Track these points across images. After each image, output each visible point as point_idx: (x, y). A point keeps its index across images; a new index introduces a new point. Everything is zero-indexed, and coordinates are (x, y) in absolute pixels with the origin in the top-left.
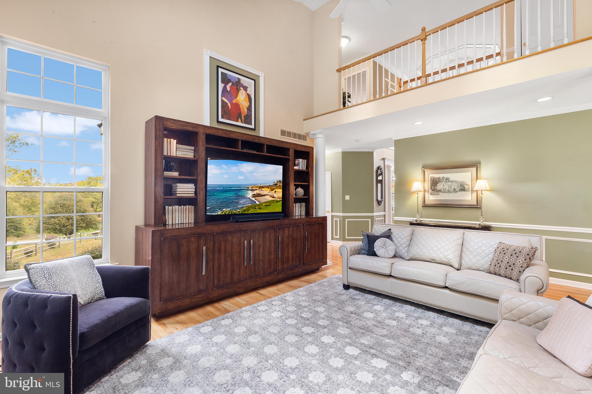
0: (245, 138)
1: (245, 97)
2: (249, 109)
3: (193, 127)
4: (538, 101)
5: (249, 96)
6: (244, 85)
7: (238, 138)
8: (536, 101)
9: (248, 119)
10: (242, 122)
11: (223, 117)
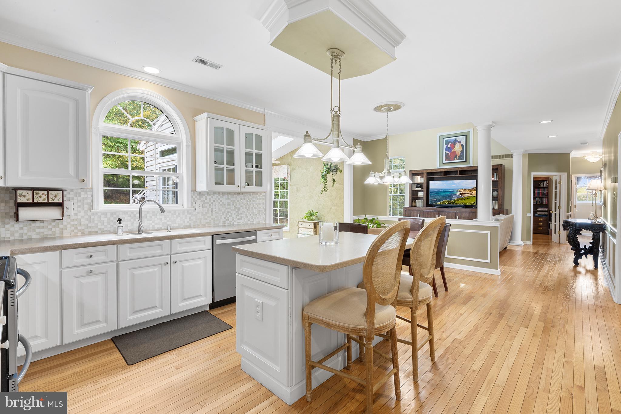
0: (446, 170)
1: (460, 146)
2: (462, 152)
3: (421, 171)
4: (541, 122)
5: (462, 146)
6: (458, 141)
7: (442, 171)
8: (540, 123)
9: (461, 157)
10: (457, 160)
11: (446, 160)
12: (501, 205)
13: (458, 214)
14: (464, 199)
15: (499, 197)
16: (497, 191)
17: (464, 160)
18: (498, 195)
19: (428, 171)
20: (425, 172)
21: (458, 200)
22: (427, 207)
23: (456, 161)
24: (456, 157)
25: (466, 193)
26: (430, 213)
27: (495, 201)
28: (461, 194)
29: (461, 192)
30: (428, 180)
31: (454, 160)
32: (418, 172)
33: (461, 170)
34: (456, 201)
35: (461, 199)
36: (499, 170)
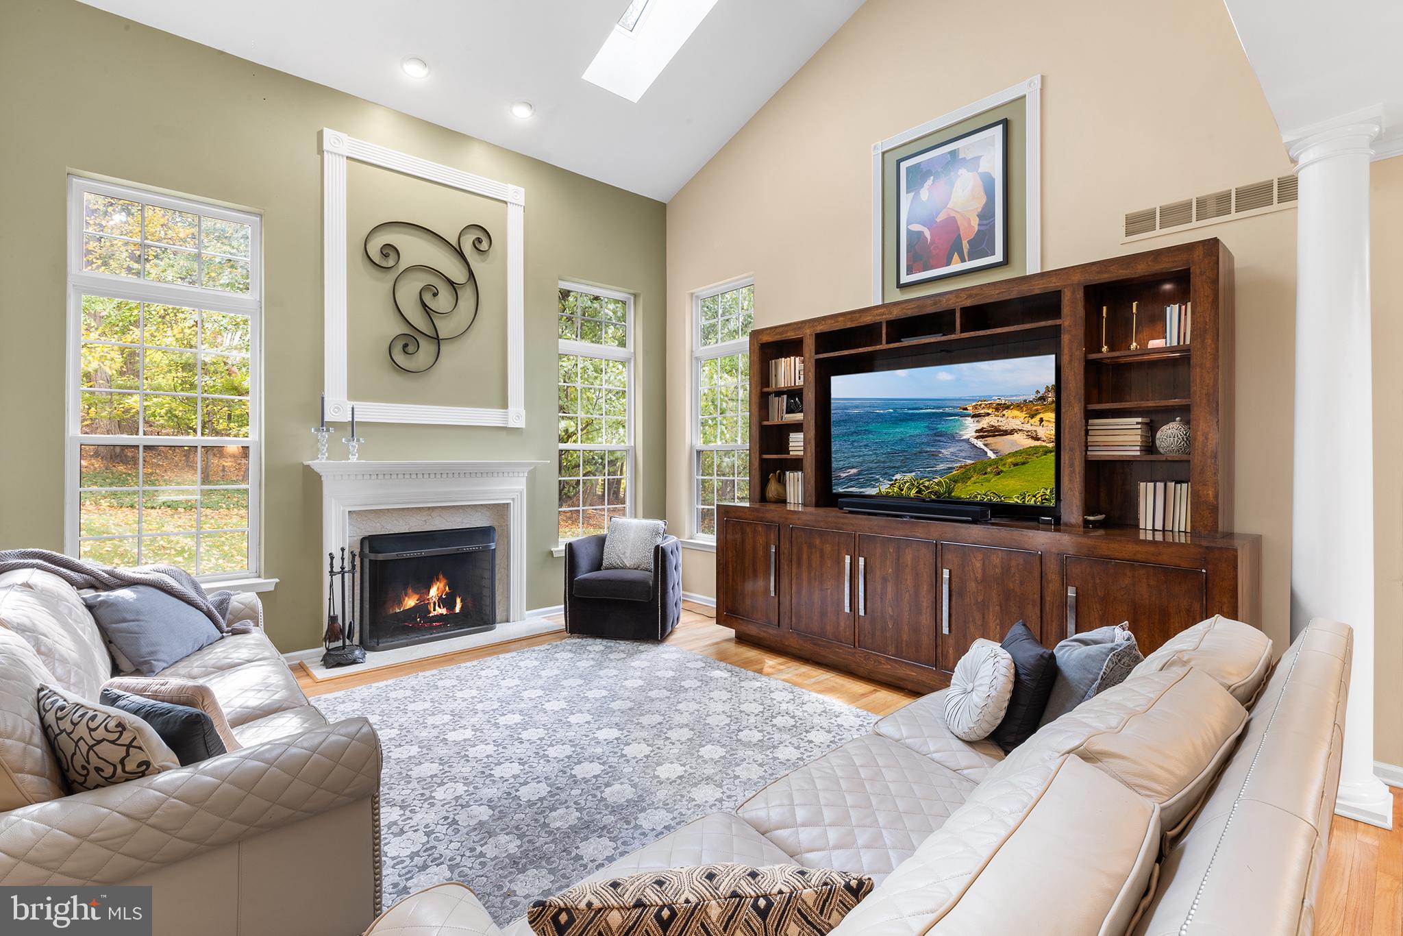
2: (987, 216)
9: (981, 244)
10: (963, 260)
11: (910, 271)
12: (1214, 509)
13: (948, 556)
14: (996, 468)
15: (1197, 459)
16: (1187, 422)
17: (998, 257)
18: (1189, 441)
19: (820, 328)
20: (808, 332)
21: (964, 477)
22: (817, 505)
23: (957, 266)
24: (956, 247)
25: (1009, 427)
26: (818, 541)
27: (1171, 485)
28: (983, 434)
29: (985, 423)
30: (824, 373)
31: (948, 264)
32: (781, 333)
33: (968, 303)
34: (956, 482)
35: (983, 467)
36: (1198, 282)
